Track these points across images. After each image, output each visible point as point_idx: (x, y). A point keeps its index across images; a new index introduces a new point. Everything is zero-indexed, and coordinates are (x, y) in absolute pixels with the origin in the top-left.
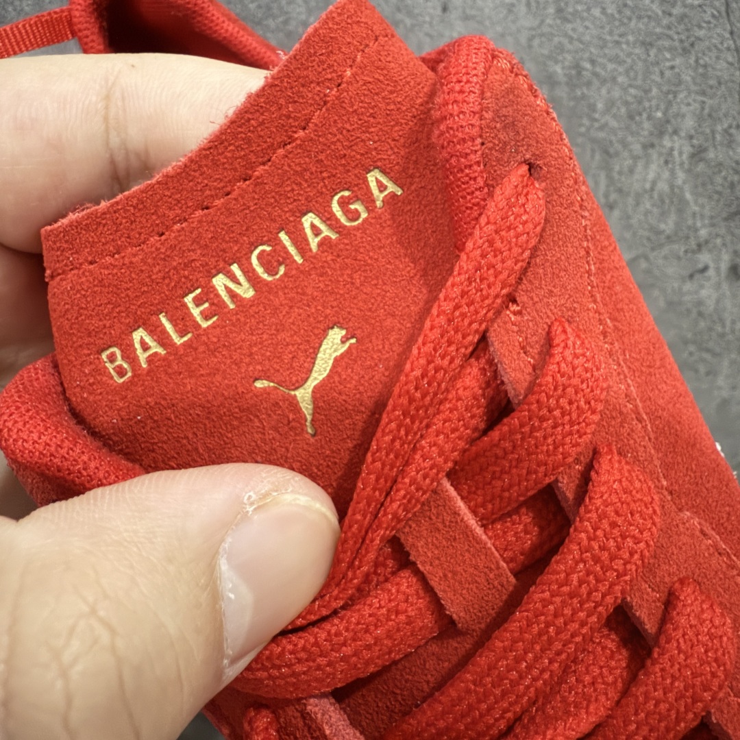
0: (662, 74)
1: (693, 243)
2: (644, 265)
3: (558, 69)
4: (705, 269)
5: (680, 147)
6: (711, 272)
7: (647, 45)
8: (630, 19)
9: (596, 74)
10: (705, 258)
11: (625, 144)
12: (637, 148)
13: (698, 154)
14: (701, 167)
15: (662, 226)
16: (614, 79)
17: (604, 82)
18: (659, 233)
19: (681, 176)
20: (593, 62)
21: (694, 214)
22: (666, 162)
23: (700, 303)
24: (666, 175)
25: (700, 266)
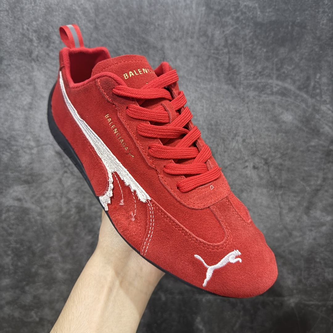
0: (235, 124)
1: (244, 161)
2: (233, 165)
3: (212, 122)
4: (247, 167)
5: (240, 139)
6: (249, 168)
7: (232, 117)
8: (227, 112)
9: (221, 124)
10: (247, 164)
11: (227, 138)
12: (230, 139)
13: (244, 141)
14: (245, 144)
15: (236, 156)
16: (225, 125)
17: (222, 125)
18: (236, 158)
19: (240, 146)
20: (220, 121)
21: (244, 154)
22: (237, 142)
23: (247, 174)
24: (237, 145)
25: (246, 165)
